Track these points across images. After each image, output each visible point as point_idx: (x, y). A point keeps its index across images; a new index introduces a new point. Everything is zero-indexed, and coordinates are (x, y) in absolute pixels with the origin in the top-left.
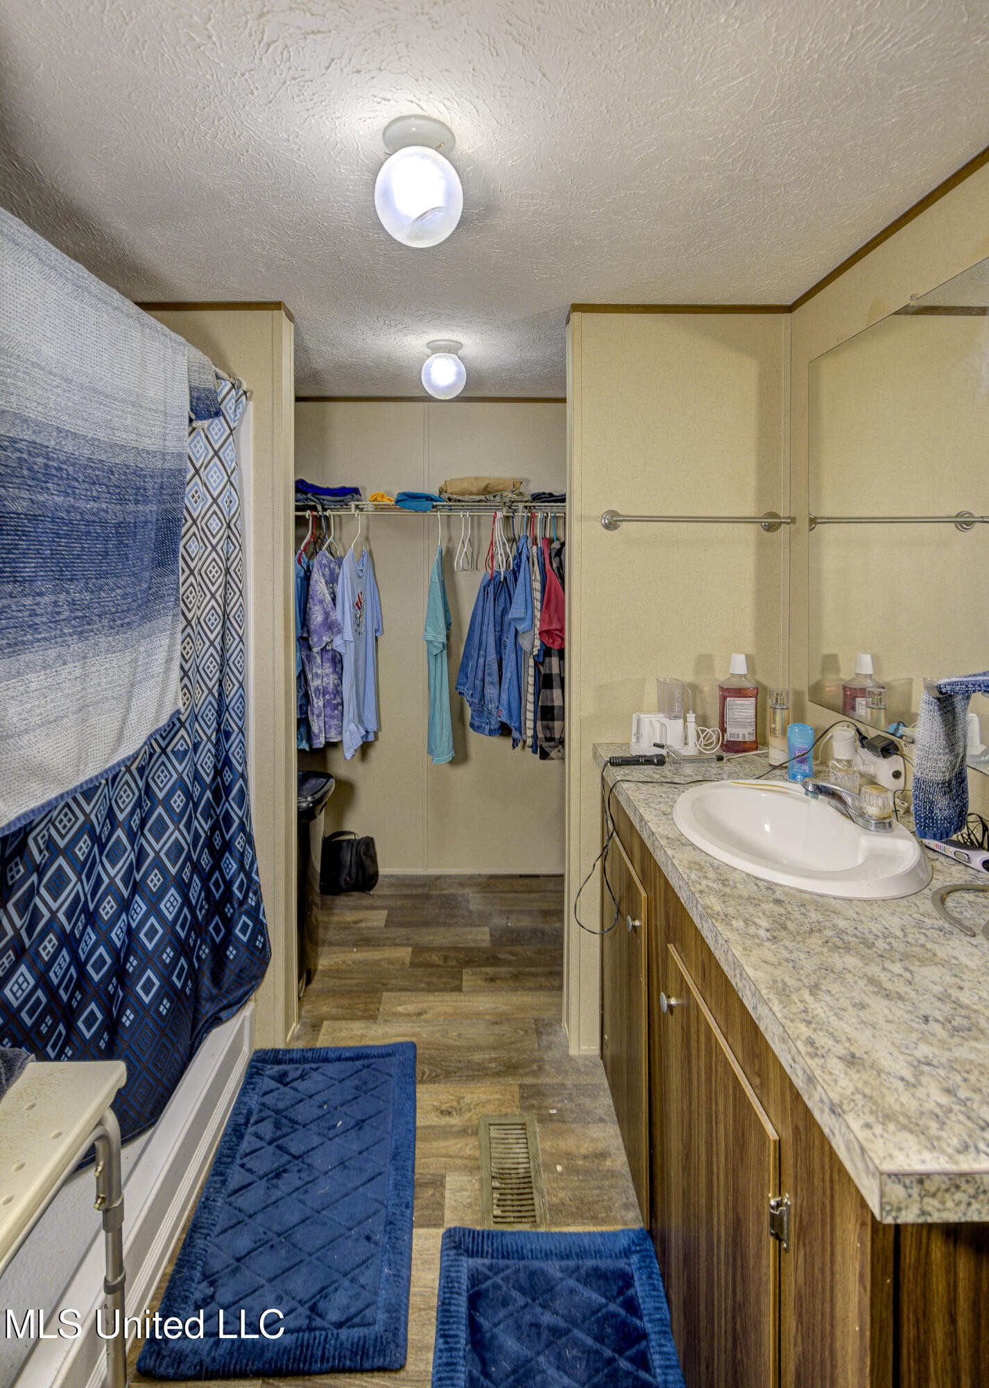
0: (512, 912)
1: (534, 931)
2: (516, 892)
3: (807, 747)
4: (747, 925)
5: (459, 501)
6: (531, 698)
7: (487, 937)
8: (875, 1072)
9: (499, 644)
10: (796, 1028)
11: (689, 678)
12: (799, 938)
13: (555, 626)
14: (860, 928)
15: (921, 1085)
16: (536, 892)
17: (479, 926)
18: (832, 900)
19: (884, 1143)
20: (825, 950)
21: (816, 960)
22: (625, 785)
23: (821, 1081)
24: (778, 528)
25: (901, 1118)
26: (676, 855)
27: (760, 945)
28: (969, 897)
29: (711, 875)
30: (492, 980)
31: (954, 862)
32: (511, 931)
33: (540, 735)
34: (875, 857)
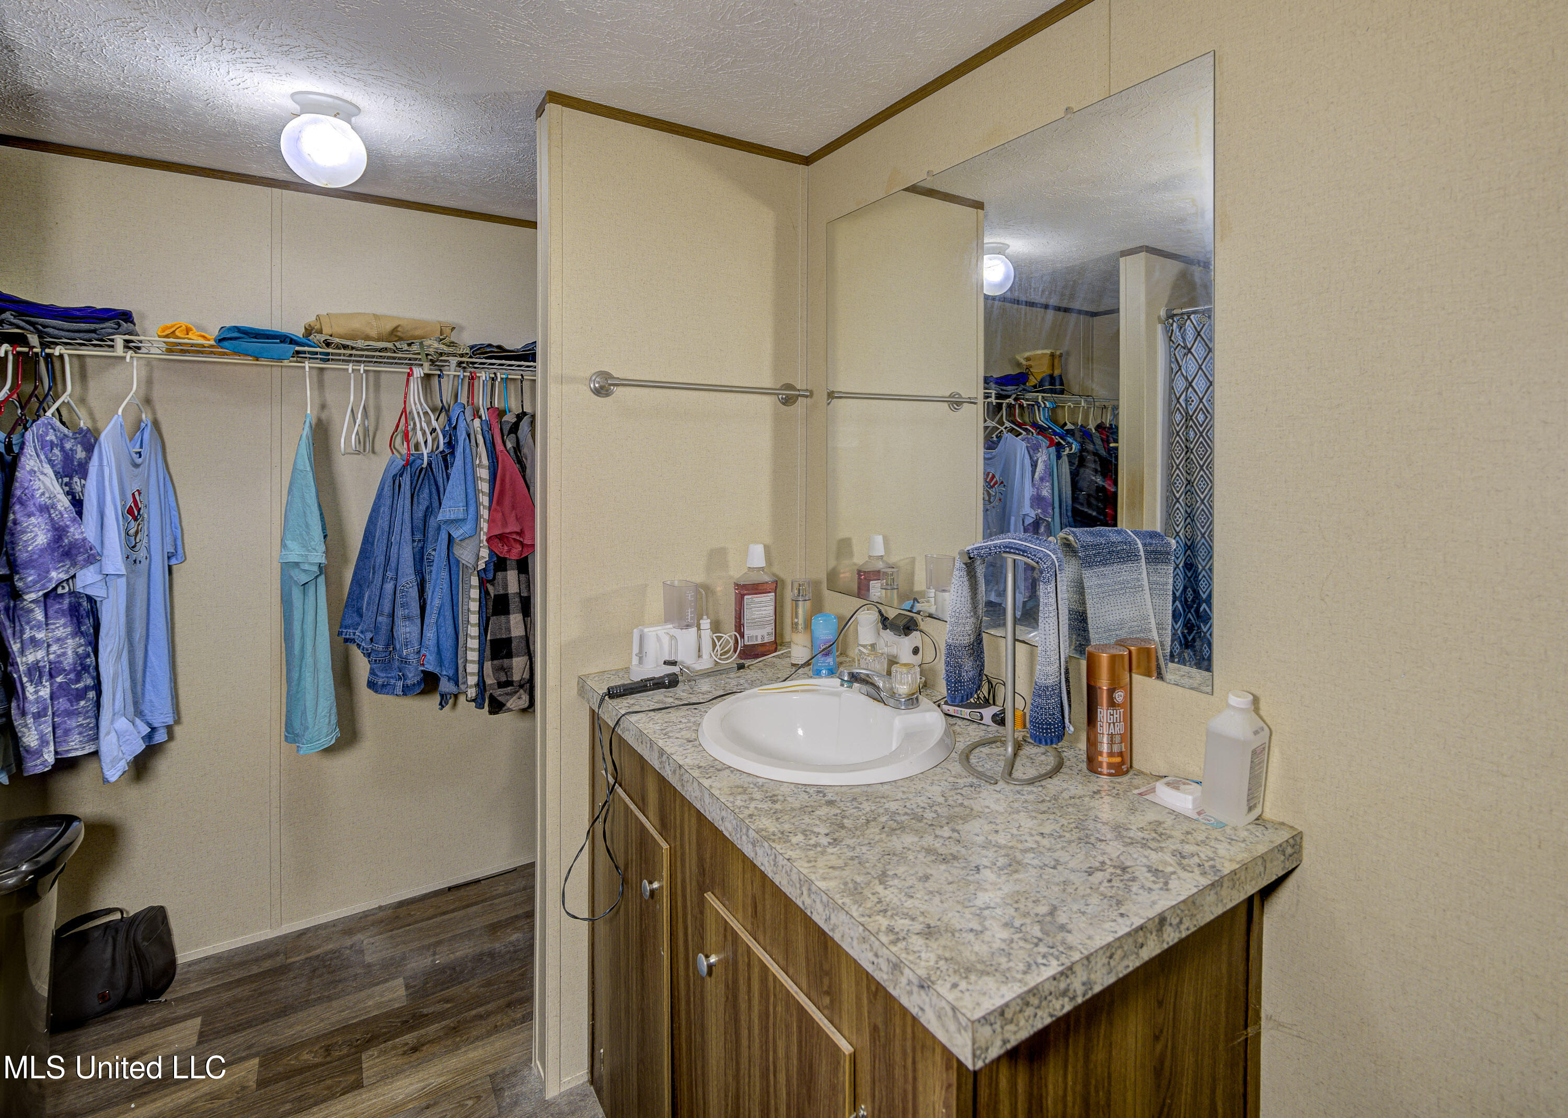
0: (439, 943)
1: (479, 958)
2: (444, 913)
3: (831, 637)
4: (806, 835)
5: (345, 347)
6: (474, 631)
7: (402, 992)
8: (950, 935)
9: (421, 560)
10: (875, 921)
11: (699, 578)
12: (858, 833)
13: (513, 527)
14: (908, 804)
15: (987, 929)
16: (476, 903)
17: (386, 981)
18: (880, 787)
19: (971, 995)
20: (884, 836)
21: (878, 849)
22: (634, 718)
23: (907, 963)
24: (795, 402)
25: (979, 966)
26: (714, 785)
27: (823, 853)
28: (985, 750)
29: (758, 795)
30: (415, 1049)
31: (968, 723)
32: (442, 970)
33: (490, 680)
34: (910, 736)
